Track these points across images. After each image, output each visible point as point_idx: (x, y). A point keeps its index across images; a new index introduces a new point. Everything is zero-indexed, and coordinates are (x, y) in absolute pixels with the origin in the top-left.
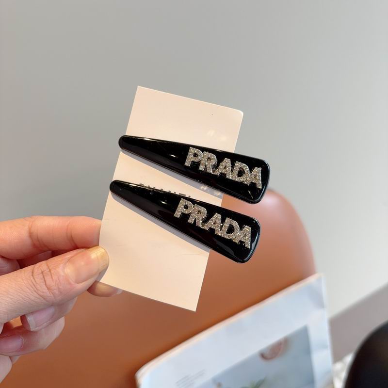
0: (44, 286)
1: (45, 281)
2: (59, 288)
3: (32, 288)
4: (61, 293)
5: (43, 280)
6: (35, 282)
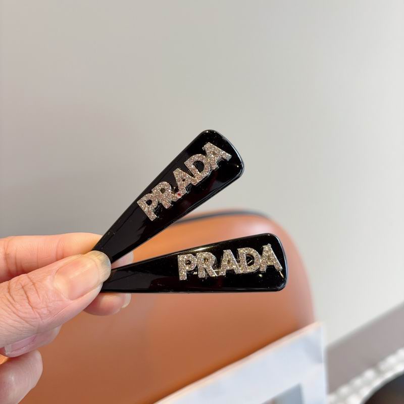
0: (27, 304)
1: (28, 297)
2: (47, 307)
3: (10, 308)
4: (50, 312)
5: (25, 297)
6: (13, 299)
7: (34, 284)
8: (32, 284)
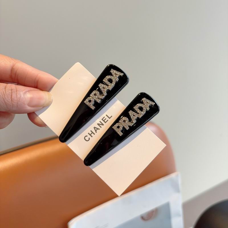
0: (10, 98)
5: (11, 94)
6: (6, 93)
7: (17, 91)
8: (16, 90)
